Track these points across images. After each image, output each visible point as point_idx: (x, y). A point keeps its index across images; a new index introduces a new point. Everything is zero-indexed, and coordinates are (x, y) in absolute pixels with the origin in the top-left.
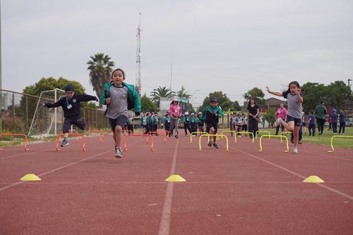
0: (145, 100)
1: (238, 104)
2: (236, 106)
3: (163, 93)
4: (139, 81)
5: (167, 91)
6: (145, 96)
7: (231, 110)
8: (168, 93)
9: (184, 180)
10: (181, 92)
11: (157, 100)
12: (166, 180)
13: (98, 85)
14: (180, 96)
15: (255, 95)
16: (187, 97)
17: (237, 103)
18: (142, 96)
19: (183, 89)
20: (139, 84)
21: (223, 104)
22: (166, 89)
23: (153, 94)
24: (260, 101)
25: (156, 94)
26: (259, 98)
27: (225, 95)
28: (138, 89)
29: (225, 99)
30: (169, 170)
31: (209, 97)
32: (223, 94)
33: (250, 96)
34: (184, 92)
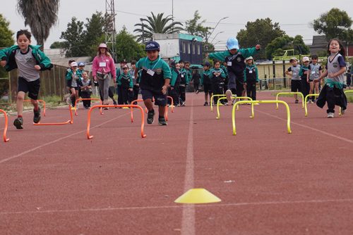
0: (124, 39)
1: (301, 41)
2: (298, 46)
3: (158, 24)
4: (113, 4)
5: (165, 21)
6: (123, 32)
7: (290, 54)
8: (167, 25)
9: (215, 199)
10: (193, 22)
11: (148, 40)
12: (178, 201)
13: (34, 13)
14: (191, 29)
15: (334, 22)
16: (205, 31)
17: (299, 39)
19: (197, 17)
20: (113, 10)
21: (274, 42)
22: (163, 17)
23: (140, 27)
24: (345, 34)
25: (145, 29)
26: (343, 28)
27: (276, 25)
28: (109, 20)
29: (277, 33)
30: (183, 178)
31: (245, 29)
32: (273, 23)
33: (325, 24)
34: (198, 22)
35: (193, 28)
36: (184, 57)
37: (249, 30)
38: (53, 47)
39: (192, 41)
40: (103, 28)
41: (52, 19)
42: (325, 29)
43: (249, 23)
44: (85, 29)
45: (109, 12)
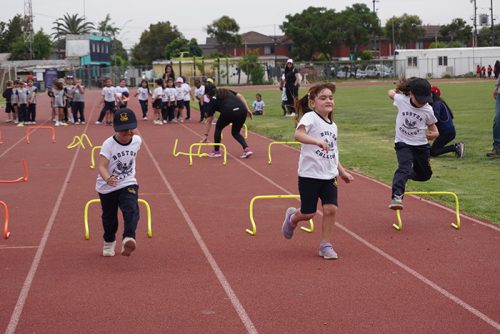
0: (42, 38)
1: (196, 44)
2: (194, 50)
3: (73, 26)
4: (30, 7)
5: (80, 20)
6: (40, 32)
7: (185, 56)
8: (81, 24)
10: (104, 23)
11: (62, 38)
14: (102, 29)
15: (225, 28)
16: (114, 31)
17: (194, 42)
18: (36, 31)
19: (108, 19)
20: (30, 12)
21: (172, 43)
22: (78, 18)
23: (56, 25)
24: (234, 38)
25: (61, 27)
26: (231, 32)
27: (175, 27)
28: (28, 21)
29: (176, 34)
31: (149, 30)
32: (172, 25)
33: (216, 29)
34: (109, 23)
35: (104, 27)
36: (94, 56)
37: (152, 31)
39: (101, 42)
40: (23, 28)
42: (216, 33)
43: (151, 26)
44: (7, 28)
45: (28, 15)
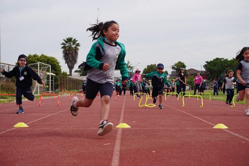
9: (129, 127)
12: (117, 127)
13: (69, 59)
15: (180, 67)
16: (132, 68)
17: (166, 72)
30: (119, 120)
33: (176, 67)
34: (129, 64)
37: (148, 68)
38: (75, 72)
41: (75, 62)
42: (176, 69)
43: (148, 66)
